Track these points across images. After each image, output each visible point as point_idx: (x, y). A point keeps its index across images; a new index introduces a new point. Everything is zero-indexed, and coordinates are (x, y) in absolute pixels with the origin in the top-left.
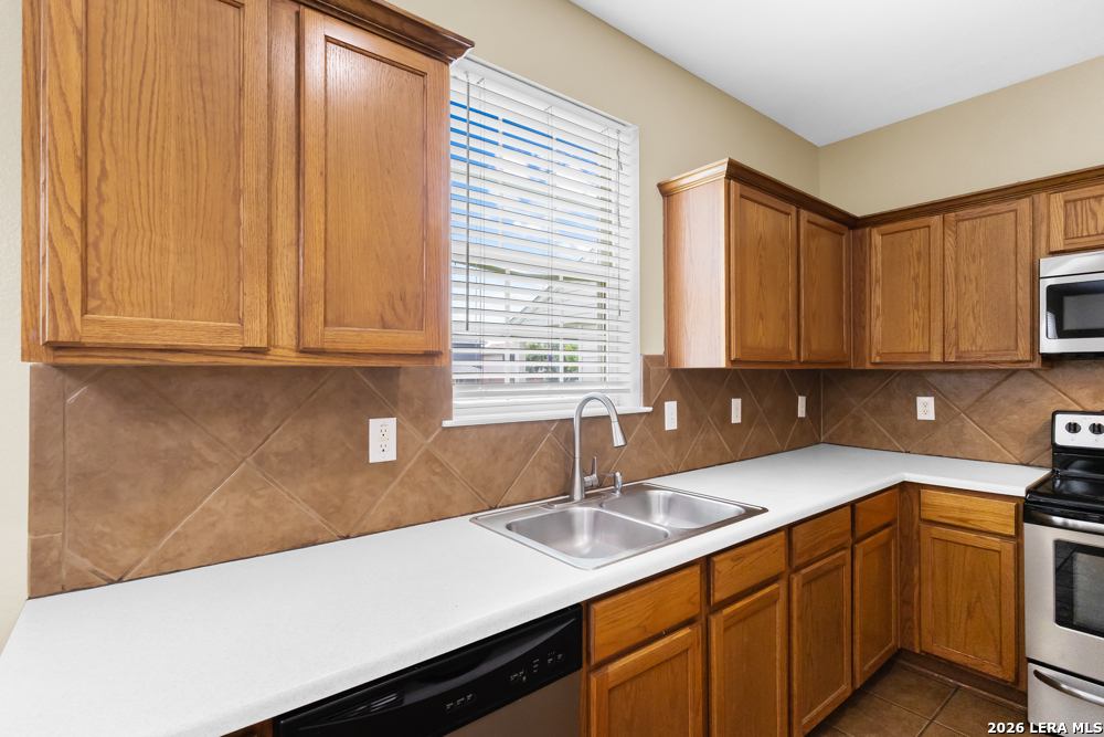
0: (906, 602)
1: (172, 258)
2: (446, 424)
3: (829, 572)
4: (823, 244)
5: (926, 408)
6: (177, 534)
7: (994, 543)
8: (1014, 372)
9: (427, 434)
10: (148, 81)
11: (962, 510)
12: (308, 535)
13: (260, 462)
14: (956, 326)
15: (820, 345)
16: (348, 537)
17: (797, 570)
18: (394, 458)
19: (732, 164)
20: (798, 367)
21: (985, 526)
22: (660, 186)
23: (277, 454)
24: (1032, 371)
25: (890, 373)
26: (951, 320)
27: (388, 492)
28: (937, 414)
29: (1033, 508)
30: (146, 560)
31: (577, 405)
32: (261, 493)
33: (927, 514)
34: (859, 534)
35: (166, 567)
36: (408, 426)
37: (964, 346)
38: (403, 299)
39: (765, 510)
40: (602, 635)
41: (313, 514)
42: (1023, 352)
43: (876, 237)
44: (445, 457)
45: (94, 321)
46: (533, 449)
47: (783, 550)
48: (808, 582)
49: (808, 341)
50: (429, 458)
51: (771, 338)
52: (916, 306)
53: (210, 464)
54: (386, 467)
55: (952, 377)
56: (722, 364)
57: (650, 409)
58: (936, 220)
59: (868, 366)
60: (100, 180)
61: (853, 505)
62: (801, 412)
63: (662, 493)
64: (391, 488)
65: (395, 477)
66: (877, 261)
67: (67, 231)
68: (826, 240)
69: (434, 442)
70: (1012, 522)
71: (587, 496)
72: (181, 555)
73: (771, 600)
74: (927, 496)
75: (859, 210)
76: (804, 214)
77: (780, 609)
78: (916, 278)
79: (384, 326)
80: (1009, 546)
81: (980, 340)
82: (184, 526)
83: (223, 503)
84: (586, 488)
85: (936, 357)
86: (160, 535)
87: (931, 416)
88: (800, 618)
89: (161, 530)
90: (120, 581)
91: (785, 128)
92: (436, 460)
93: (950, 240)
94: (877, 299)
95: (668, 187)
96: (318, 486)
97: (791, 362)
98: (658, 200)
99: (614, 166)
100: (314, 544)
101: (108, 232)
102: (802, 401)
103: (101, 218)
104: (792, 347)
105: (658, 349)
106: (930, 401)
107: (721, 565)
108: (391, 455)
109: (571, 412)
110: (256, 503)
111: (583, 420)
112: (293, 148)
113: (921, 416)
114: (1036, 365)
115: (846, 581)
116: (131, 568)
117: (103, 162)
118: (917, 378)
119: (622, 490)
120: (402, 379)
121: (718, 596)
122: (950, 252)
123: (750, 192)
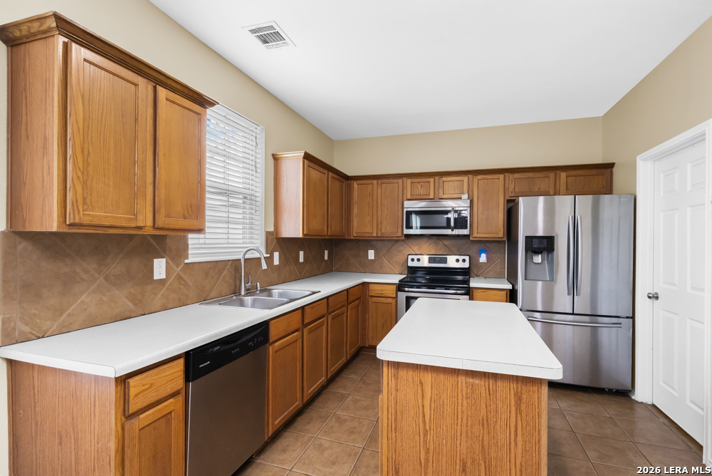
0: (364, 328)
1: (112, 189)
2: (186, 261)
3: (340, 315)
4: (336, 185)
5: (371, 254)
6: (69, 315)
7: (390, 300)
8: (398, 240)
9: (178, 266)
10: (104, 115)
11: (381, 290)
12: (127, 314)
13: (106, 279)
14: (381, 223)
15: (335, 229)
16: (144, 315)
17: (330, 314)
18: (164, 277)
19: (306, 153)
20: (327, 238)
21: (388, 295)
22: (273, 155)
23: (114, 276)
24: (402, 240)
25: (359, 240)
26: (379, 220)
27: (161, 292)
28: (375, 257)
29: (400, 287)
30: (55, 327)
31: (243, 253)
32: (107, 294)
33: (371, 294)
34: (349, 301)
35: (64, 330)
36: (170, 262)
37: (383, 231)
38: (191, 207)
39: (319, 292)
40: (274, 332)
41: (129, 304)
42: (400, 234)
43: (355, 185)
44: (185, 277)
45: (87, 214)
46: (222, 273)
47: (326, 306)
48: (333, 318)
49: (331, 226)
50: (179, 277)
51: (318, 226)
52: (369, 214)
53: (83, 280)
54: (161, 282)
55: (380, 243)
56: (301, 236)
57: (268, 255)
58: (375, 182)
59: (352, 238)
60: (88, 157)
61: (347, 290)
62: (326, 258)
63: (277, 291)
64: (163, 290)
65: (164, 286)
66: (355, 194)
67: (78, 177)
68: (337, 184)
69: (181, 270)
70: (395, 292)
71: (247, 293)
72: (71, 324)
73: (322, 324)
74: (371, 287)
75: (349, 173)
76: (330, 174)
77: (324, 327)
78: (368, 204)
79: (185, 218)
80: (394, 301)
81: (388, 229)
82: (73, 310)
83: (90, 299)
84: (247, 290)
85: (375, 235)
86: (61, 314)
87: (373, 258)
88: (331, 331)
89: (62, 312)
90: (43, 337)
91: (321, 131)
92: (182, 278)
93: (379, 190)
94: (355, 210)
95: (277, 156)
96: (132, 290)
97: (325, 236)
98: (271, 161)
99: (254, 144)
100: (130, 318)
101: (90, 178)
102: (326, 252)
103: (88, 172)
104: (325, 229)
105: (271, 229)
106: (373, 251)
107: (307, 310)
108: (163, 276)
109: (240, 257)
110: (105, 299)
111: (246, 260)
112: (152, 143)
113: (370, 258)
114: (403, 238)
115: (345, 319)
116: (48, 330)
117: (88, 149)
118: (367, 243)
119: (260, 290)
120: (168, 240)
121: (306, 321)
122: (379, 195)
123: (312, 165)
